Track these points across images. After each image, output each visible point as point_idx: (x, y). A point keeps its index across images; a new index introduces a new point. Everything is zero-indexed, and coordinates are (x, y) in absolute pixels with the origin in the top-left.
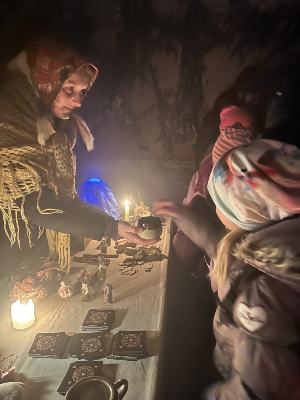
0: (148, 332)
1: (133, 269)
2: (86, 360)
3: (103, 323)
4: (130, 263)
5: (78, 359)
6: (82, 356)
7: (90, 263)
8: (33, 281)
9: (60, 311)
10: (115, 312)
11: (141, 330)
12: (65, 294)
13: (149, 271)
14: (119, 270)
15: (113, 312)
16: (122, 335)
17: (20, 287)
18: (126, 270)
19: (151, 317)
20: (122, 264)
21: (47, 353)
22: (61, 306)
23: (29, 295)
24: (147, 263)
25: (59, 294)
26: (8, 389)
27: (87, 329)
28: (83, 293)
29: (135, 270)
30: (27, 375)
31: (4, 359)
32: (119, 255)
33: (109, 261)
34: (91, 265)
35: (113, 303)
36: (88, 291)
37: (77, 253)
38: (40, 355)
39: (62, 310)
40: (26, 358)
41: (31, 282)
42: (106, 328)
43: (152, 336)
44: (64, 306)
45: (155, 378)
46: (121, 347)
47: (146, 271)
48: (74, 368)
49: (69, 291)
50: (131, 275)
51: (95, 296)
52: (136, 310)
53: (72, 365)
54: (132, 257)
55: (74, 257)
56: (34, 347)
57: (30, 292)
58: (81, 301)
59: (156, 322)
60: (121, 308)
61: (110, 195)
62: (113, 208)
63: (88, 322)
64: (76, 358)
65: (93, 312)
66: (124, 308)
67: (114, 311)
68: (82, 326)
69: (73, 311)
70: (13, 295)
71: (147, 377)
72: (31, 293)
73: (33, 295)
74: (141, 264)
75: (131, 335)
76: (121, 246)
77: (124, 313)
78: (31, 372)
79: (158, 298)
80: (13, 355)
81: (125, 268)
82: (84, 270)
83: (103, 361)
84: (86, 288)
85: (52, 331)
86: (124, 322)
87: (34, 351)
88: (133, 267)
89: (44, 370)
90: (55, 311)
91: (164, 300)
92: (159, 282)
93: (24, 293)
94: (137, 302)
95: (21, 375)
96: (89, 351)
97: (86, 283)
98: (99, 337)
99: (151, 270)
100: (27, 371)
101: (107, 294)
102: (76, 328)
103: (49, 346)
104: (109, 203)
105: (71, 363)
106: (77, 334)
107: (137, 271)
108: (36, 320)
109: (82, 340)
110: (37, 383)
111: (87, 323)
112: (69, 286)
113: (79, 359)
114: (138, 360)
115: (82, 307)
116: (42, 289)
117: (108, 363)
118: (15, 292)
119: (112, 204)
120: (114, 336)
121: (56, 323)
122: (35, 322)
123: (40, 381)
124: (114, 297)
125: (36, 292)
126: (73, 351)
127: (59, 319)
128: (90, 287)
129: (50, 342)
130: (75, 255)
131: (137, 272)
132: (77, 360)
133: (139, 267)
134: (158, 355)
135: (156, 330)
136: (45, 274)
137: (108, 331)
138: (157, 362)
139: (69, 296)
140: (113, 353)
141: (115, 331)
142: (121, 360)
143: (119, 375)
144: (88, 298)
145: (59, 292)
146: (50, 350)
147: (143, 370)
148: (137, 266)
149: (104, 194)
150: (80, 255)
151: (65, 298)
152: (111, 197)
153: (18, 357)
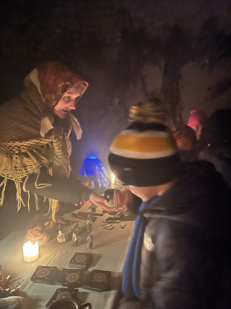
0: (114, 272)
1: (112, 226)
2: (68, 287)
3: (83, 263)
4: (110, 221)
5: (62, 286)
6: (65, 284)
7: (82, 219)
9: (56, 252)
11: (109, 271)
12: (61, 240)
13: (123, 228)
14: (102, 225)
16: (95, 273)
17: (32, 232)
19: (118, 261)
21: (43, 280)
22: (57, 248)
23: (37, 238)
24: (122, 222)
25: (57, 239)
27: (72, 266)
28: (73, 240)
30: (28, 293)
31: (14, 281)
32: (104, 214)
33: (96, 218)
35: (93, 249)
36: (76, 239)
38: (38, 281)
39: (58, 251)
40: (28, 282)
41: (40, 230)
42: (85, 266)
43: (116, 275)
44: (59, 248)
46: (92, 281)
47: (121, 228)
48: (58, 292)
49: (64, 238)
50: (110, 230)
51: (81, 243)
53: (58, 290)
54: (112, 216)
55: (72, 213)
56: (35, 274)
57: (38, 236)
58: (71, 246)
60: (98, 253)
61: (103, 169)
62: (104, 178)
63: (73, 261)
65: (78, 254)
66: (100, 253)
67: (92, 255)
68: (69, 263)
69: (65, 252)
71: (107, 304)
73: (40, 239)
74: (119, 222)
75: (101, 274)
77: (99, 257)
78: (31, 291)
79: (125, 249)
80: (20, 279)
81: (106, 224)
82: (76, 224)
83: (78, 290)
84: (75, 237)
85: (49, 265)
86: (98, 263)
87: (34, 277)
88: (112, 224)
89: (39, 291)
90: (53, 251)
92: (128, 237)
93: (34, 237)
95: (24, 293)
96: (70, 281)
97: (75, 233)
98: (79, 272)
99: (125, 227)
100: (28, 291)
101: (89, 242)
102: (65, 265)
103: (45, 275)
105: (58, 288)
106: (65, 269)
107: (114, 227)
108: (40, 256)
109: (67, 273)
110: (33, 299)
114: (103, 292)
115: (71, 250)
117: (82, 292)
118: (28, 235)
120: (89, 273)
121: (52, 259)
122: (38, 257)
123: (35, 298)
125: (41, 236)
126: (60, 280)
127: (54, 257)
128: (78, 236)
129: (46, 272)
130: (73, 212)
133: (117, 224)
134: (117, 290)
135: (119, 271)
136: (50, 224)
137: (87, 269)
138: (115, 294)
139: (64, 241)
140: (87, 285)
141: (91, 270)
142: (91, 291)
144: (76, 244)
145: (57, 238)
146: (45, 278)
147: (105, 298)
148: (115, 223)
149: (99, 168)
150: (77, 212)
151: (61, 243)
152: (103, 171)
153: (24, 281)
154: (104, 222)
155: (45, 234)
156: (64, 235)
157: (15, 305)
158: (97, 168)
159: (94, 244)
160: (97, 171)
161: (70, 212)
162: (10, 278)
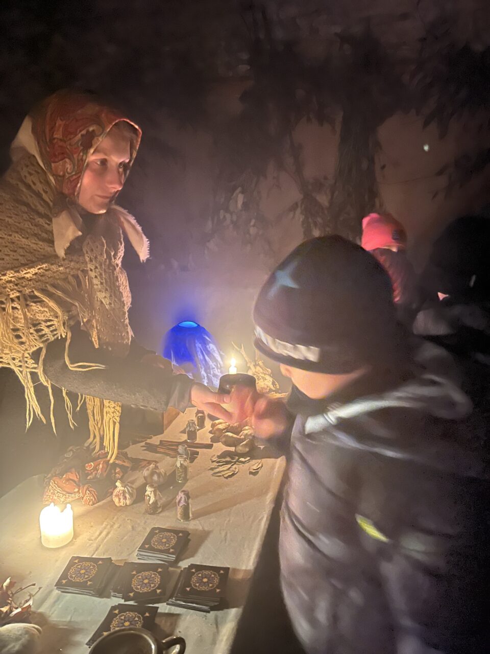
0: (235, 570)
1: (231, 469)
2: (136, 602)
3: (169, 549)
4: (228, 459)
5: (123, 600)
6: (130, 596)
7: (168, 455)
8: (78, 477)
9: (112, 526)
10: (189, 534)
11: (225, 566)
12: (121, 500)
13: (254, 473)
14: (209, 468)
15: (186, 533)
16: (194, 570)
17: (59, 485)
18: (221, 469)
19: (244, 546)
20: (215, 460)
21: (82, 587)
22: (113, 518)
23: (70, 497)
24: (254, 461)
25: (114, 499)
26: (17, 633)
27: (146, 557)
28: (146, 501)
29: (234, 470)
30: (50, 616)
31: (21, 589)
32: (214, 444)
33: (197, 453)
34: (168, 457)
35: (191, 520)
36: (154, 499)
37: (151, 438)
38: (71, 589)
39: (114, 524)
40: (51, 591)
41: (76, 479)
42: (173, 557)
43: (240, 576)
44: (118, 518)
45: (230, 642)
46: (188, 589)
47: (251, 473)
48: (115, 613)
49: (127, 496)
50: (227, 478)
51: (165, 507)
52: (223, 534)
53: (113, 608)
54: (232, 449)
55: (146, 443)
56: (64, 575)
57: (71, 494)
58: (144, 514)
59: (250, 556)
60: (200, 528)
61: (211, 348)
62: (214, 368)
63: (147, 546)
64: (120, 599)
65: (157, 531)
66: (206, 529)
67: (188, 532)
68: (138, 551)
69: (130, 527)
70: (48, 495)
71: (220, 638)
72: (73, 495)
73: (76, 498)
74: (246, 461)
75: (207, 572)
76: (219, 430)
77: (204, 536)
78: (56, 612)
79: (260, 518)
80: (34, 585)
81: (219, 465)
82: (154, 466)
83: (158, 608)
84: (151, 494)
85: (95, 555)
86: (201, 550)
87: (64, 581)
88: (232, 465)
89: (75, 612)
90: (104, 525)
91: (268, 522)
92: (266, 493)
93: (63, 495)
94: (226, 522)
95: (41, 615)
96: (141, 590)
97: (152, 486)
98: (160, 570)
99: (258, 472)
100: (50, 611)
101: (181, 505)
102: (130, 554)
103: (86, 576)
104: (209, 360)
105: (113, 605)
106: (130, 563)
107: (236, 472)
108: (76, 535)
109: (134, 573)
110: (61, 629)
111: (145, 547)
112: (129, 488)
113: (125, 601)
114: (212, 612)
115: (143, 522)
116: (89, 491)
117: (166, 611)
118: (52, 491)
119: (213, 363)
120: (181, 571)
121: (102, 542)
122: (73, 538)
123: (65, 627)
124: (192, 512)
125: (80, 493)
126: (119, 588)
127: (107, 538)
128: (158, 493)
129: (88, 570)
130: (148, 441)
131: (236, 474)
132: (122, 602)
133: (241, 465)
134: (242, 607)
135: (247, 567)
136: (98, 467)
137: (175, 563)
138: (238, 618)
139: (128, 503)
140: (176, 597)
141: (184, 564)
142: (186, 610)
143: (180, 632)
144: (154, 510)
145: (113, 497)
146: (86, 582)
147: (215, 626)
148: (238, 464)
149: (202, 346)
150: (155, 440)
151: (121, 506)
152: (211, 352)
153: (41, 590)
154: (213, 462)
155: (87, 489)
156: (128, 490)
157: (20, 642)
158: (199, 345)
159: (193, 510)
160: (199, 353)
161: (142, 442)
162: (11, 585)
